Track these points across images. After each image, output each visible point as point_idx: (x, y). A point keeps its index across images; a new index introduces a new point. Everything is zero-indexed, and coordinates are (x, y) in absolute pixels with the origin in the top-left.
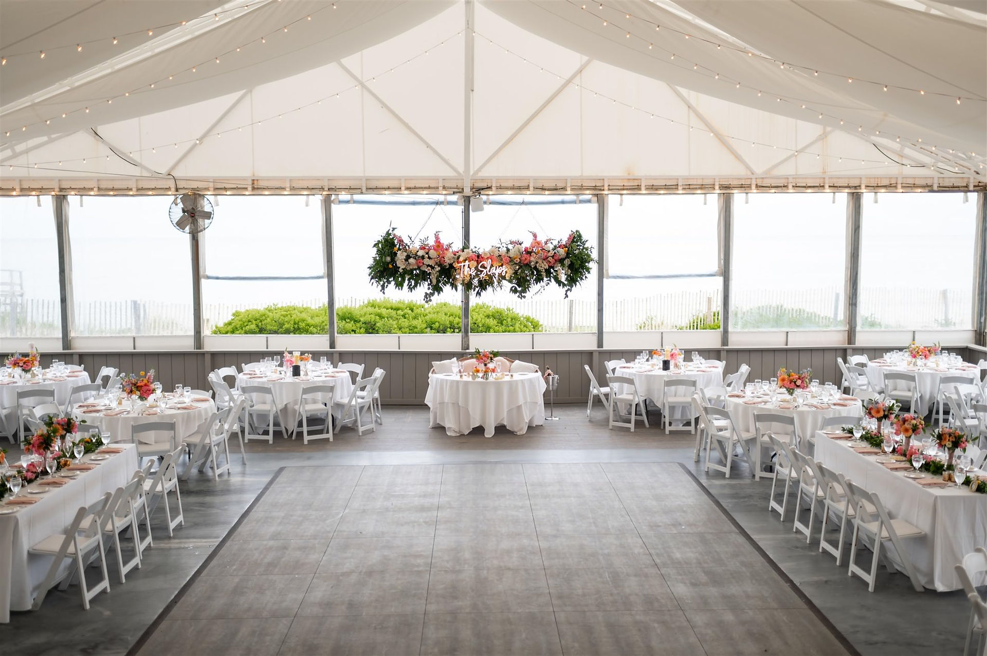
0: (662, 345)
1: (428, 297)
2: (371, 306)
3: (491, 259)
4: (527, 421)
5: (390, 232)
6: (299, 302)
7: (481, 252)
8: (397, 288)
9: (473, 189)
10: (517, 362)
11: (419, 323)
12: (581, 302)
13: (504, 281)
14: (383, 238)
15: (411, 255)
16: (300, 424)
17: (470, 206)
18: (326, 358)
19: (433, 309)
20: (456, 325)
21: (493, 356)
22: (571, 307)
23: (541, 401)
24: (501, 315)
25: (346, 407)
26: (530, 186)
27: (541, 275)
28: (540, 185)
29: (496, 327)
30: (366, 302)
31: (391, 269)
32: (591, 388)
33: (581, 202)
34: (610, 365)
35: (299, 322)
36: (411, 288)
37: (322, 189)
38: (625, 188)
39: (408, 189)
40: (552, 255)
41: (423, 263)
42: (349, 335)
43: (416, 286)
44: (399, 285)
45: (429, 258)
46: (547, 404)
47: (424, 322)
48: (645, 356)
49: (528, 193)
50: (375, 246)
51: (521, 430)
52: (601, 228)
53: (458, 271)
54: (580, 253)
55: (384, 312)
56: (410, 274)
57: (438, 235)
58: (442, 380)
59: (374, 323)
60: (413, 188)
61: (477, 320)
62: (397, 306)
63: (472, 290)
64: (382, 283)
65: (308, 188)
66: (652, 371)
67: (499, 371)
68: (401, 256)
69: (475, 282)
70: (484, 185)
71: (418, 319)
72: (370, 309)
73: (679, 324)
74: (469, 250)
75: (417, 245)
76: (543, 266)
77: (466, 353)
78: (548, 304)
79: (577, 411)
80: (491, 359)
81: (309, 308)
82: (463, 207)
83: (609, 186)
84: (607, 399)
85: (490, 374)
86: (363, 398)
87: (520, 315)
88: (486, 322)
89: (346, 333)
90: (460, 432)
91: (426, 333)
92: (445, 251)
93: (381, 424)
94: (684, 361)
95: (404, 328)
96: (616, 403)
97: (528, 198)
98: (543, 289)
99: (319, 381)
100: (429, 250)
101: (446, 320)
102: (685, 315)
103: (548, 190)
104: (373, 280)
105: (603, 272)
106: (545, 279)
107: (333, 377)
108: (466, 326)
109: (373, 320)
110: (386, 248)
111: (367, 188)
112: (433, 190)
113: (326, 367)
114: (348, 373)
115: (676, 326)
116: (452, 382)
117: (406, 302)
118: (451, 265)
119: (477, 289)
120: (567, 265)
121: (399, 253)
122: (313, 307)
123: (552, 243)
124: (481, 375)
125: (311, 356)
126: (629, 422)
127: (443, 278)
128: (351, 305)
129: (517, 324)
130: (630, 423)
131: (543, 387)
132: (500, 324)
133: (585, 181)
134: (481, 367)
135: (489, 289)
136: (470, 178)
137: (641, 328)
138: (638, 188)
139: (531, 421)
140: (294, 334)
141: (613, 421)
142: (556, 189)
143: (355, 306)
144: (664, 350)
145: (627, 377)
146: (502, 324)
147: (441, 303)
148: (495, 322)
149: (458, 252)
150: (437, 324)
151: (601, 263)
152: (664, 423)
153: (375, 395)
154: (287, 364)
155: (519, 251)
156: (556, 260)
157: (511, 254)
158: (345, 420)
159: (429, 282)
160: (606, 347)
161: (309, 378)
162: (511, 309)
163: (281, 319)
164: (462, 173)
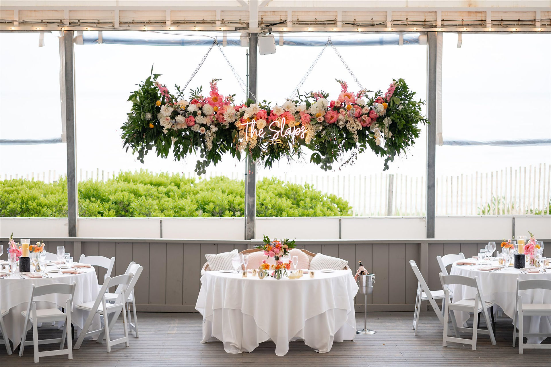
0: (514, 235)
1: (200, 168)
2: (125, 181)
3: (285, 117)
4: (332, 334)
5: (152, 79)
6: (28, 175)
7: (272, 106)
8: (160, 155)
9: (261, 23)
10: (319, 255)
11: (188, 203)
12: (404, 178)
13: (303, 147)
14: (142, 89)
15: (179, 111)
16: (29, 336)
17: (258, 47)
18: (64, 247)
19: (206, 185)
20: (237, 207)
21: (287, 247)
22: (391, 184)
23: (351, 308)
24: (296, 193)
25: (90, 314)
26: (338, 20)
27: (352, 139)
28: (351, 20)
29: (290, 210)
30: (117, 175)
31: (151, 129)
32: (418, 291)
33: (407, 42)
34: (444, 260)
35: (27, 201)
36: (178, 155)
37: (61, 23)
38: (465, 23)
39: (175, 23)
40: (367, 112)
41: (195, 122)
42: (94, 218)
43: (185, 152)
44: (163, 151)
45: (203, 115)
46: (359, 313)
47: (194, 201)
48: (490, 249)
49: (335, 29)
50: (130, 98)
51: (324, 347)
52: (432, 77)
53: (241, 133)
54: (405, 109)
55: (141, 188)
56: (178, 136)
57: (216, 84)
58: (219, 279)
59: (127, 203)
60: (181, 23)
61: (265, 200)
62: (158, 181)
63: (261, 158)
64: (139, 148)
65: (43, 23)
66: (500, 268)
67: (295, 267)
68: (165, 112)
69: (265, 147)
70: (276, 18)
71: (186, 198)
72: (123, 185)
73: (535, 207)
74: (257, 105)
75: (187, 97)
76: (355, 126)
77: (251, 244)
78: (360, 179)
79: (398, 323)
80: (285, 251)
81: (40, 182)
82: (248, 48)
83: (443, 20)
84: (440, 307)
85: (283, 272)
86: (113, 302)
87: (323, 193)
88: (277, 203)
89: (90, 216)
90: (242, 348)
91: (198, 216)
92: (224, 106)
93: (137, 337)
94: (543, 256)
95: (167, 210)
96: (452, 311)
97: (336, 37)
98: (354, 158)
99: (54, 279)
100: (203, 104)
101: (223, 199)
102: (544, 196)
103: (362, 26)
104: (127, 145)
105: (435, 136)
106: (358, 144)
107: (73, 273)
108: (251, 207)
109: (126, 199)
110: (146, 101)
111: (120, 23)
112: (209, 25)
113: (64, 260)
114: (93, 269)
115: (531, 211)
116: (233, 281)
117: (170, 175)
118: (232, 125)
119: (266, 157)
120: (387, 125)
121: (163, 107)
122: (46, 182)
123: (367, 96)
124: (271, 272)
125: (44, 245)
126: (469, 337)
127: (222, 142)
128: (97, 179)
129: (318, 206)
130: (471, 338)
131: (353, 289)
132: (295, 206)
133: (409, 14)
134: (272, 262)
135: (283, 158)
136: (258, 10)
137: (484, 212)
138: (482, 23)
139: (337, 335)
140: (22, 216)
141: (448, 336)
142: (373, 25)
143: (102, 180)
144: (516, 241)
145: (467, 276)
146: (298, 205)
147: (217, 178)
148: (289, 203)
149: (241, 108)
150: (212, 205)
151: (432, 122)
152: (517, 339)
153: (129, 298)
154: (12, 256)
155: (323, 106)
156: (372, 119)
157: (313, 110)
158: (88, 331)
159: (203, 148)
160: (440, 236)
161: (41, 274)
162: (310, 185)
163: (4, 197)
164: (247, 3)
